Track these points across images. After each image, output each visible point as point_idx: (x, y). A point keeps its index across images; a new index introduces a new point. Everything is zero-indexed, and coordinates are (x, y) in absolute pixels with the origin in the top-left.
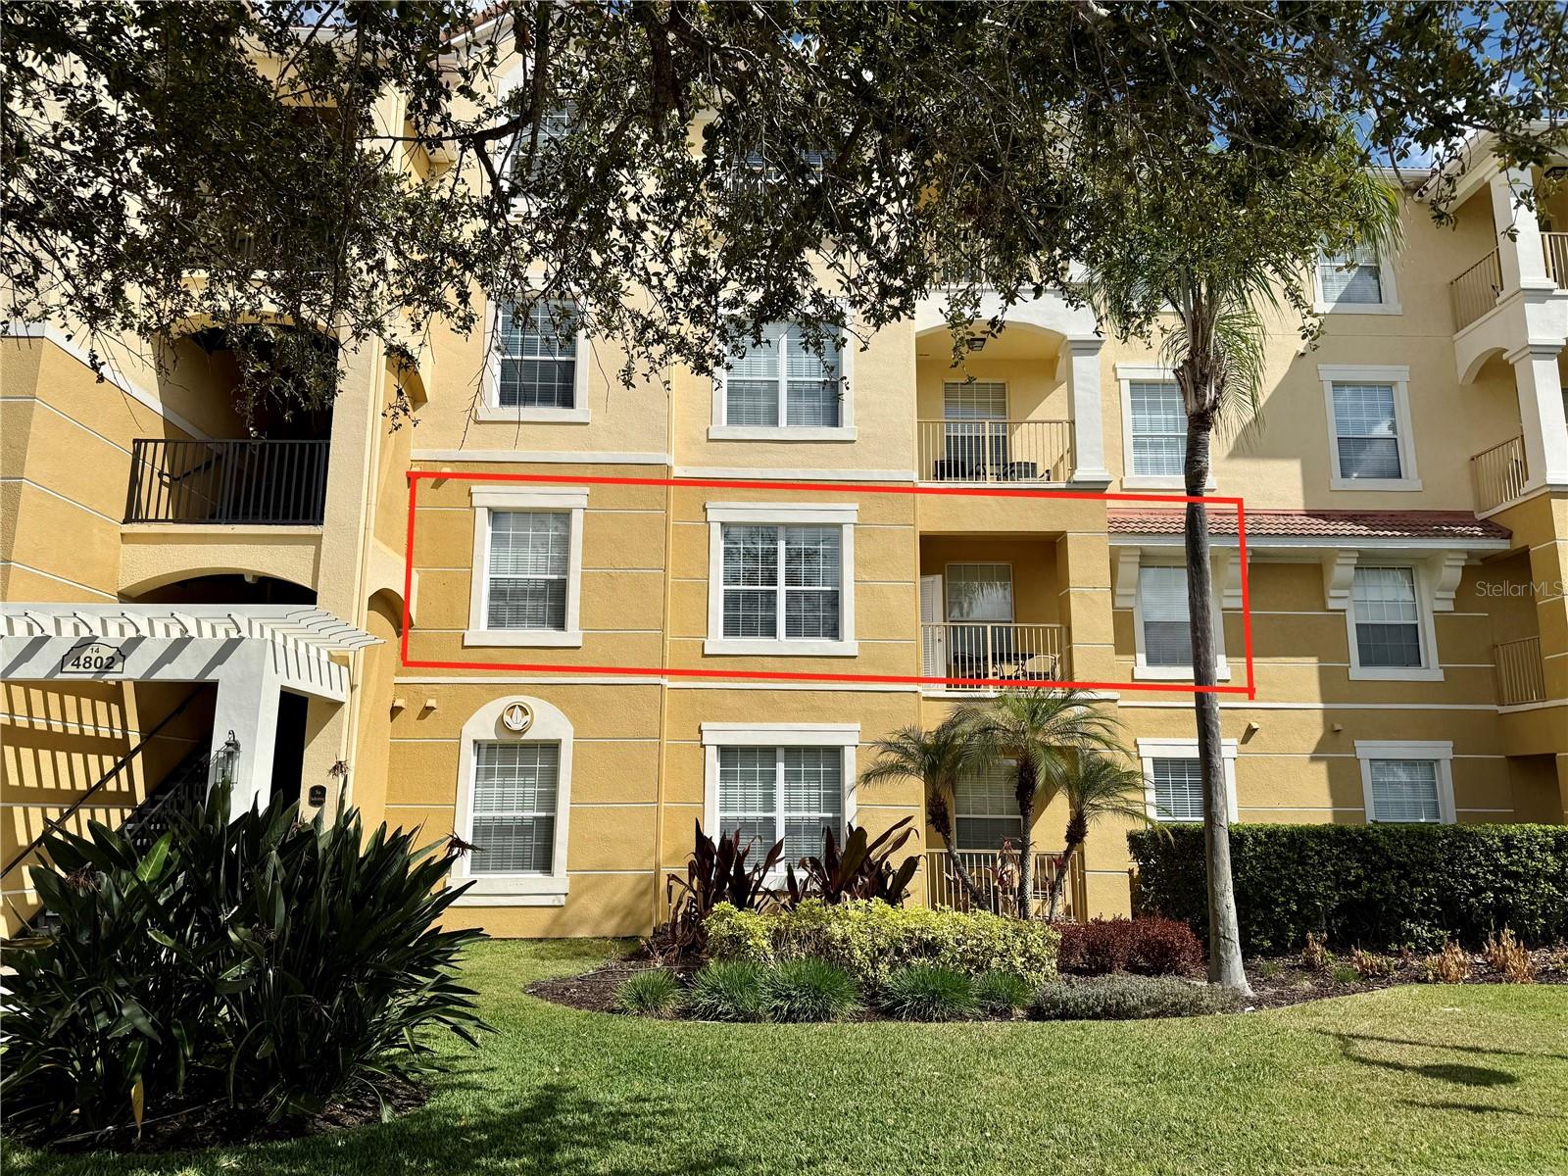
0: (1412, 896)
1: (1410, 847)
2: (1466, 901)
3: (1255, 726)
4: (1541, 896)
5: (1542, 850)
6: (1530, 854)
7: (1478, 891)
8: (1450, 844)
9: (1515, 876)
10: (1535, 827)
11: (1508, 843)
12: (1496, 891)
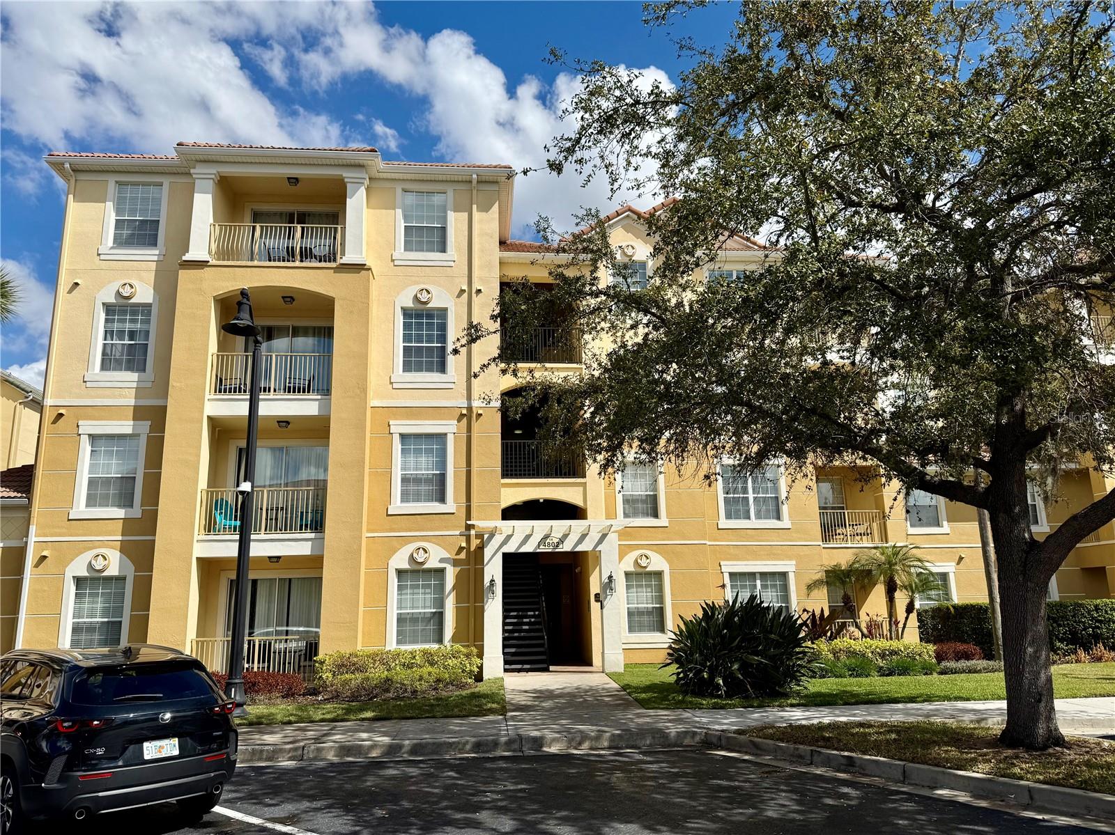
0: (1059, 631)
1: (1057, 610)
2: (1081, 633)
3: (963, 556)
4: (1111, 630)
5: (1111, 610)
6: (1106, 612)
7: (1085, 629)
8: (1074, 608)
9: (1100, 622)
10: (1108, 601)
11: (1097, 608)
12: (1093, 628)
